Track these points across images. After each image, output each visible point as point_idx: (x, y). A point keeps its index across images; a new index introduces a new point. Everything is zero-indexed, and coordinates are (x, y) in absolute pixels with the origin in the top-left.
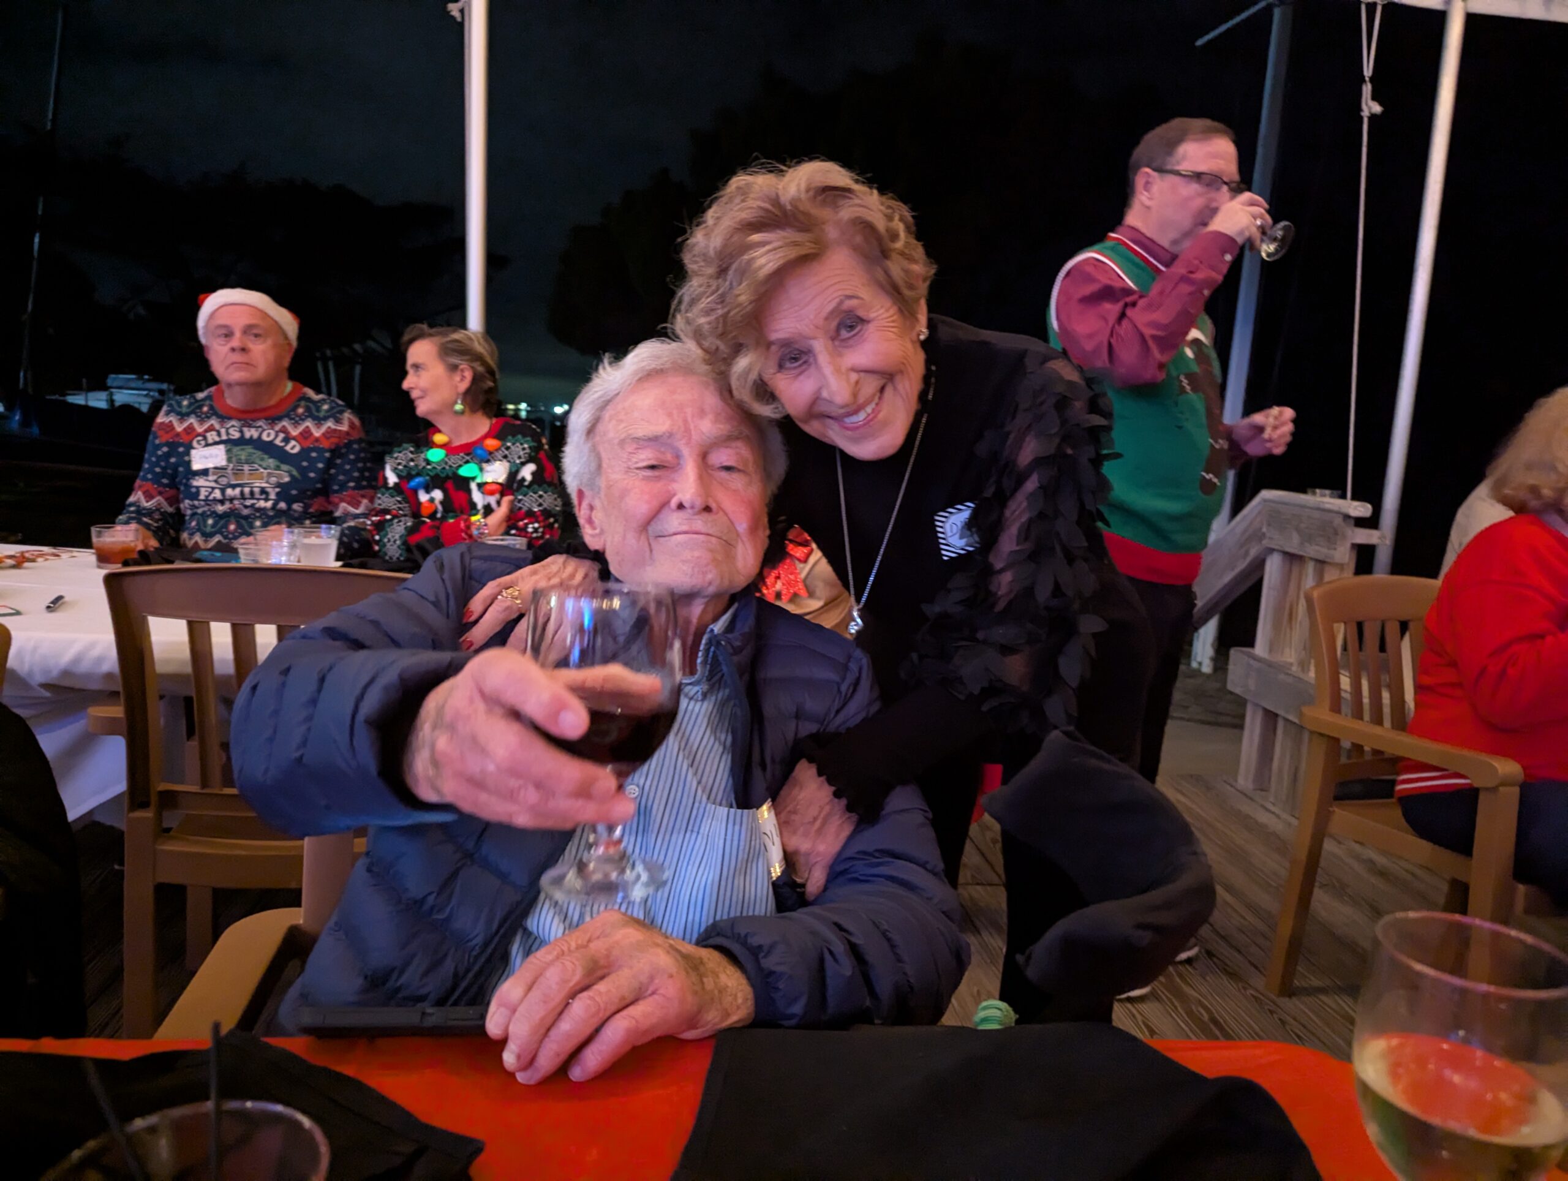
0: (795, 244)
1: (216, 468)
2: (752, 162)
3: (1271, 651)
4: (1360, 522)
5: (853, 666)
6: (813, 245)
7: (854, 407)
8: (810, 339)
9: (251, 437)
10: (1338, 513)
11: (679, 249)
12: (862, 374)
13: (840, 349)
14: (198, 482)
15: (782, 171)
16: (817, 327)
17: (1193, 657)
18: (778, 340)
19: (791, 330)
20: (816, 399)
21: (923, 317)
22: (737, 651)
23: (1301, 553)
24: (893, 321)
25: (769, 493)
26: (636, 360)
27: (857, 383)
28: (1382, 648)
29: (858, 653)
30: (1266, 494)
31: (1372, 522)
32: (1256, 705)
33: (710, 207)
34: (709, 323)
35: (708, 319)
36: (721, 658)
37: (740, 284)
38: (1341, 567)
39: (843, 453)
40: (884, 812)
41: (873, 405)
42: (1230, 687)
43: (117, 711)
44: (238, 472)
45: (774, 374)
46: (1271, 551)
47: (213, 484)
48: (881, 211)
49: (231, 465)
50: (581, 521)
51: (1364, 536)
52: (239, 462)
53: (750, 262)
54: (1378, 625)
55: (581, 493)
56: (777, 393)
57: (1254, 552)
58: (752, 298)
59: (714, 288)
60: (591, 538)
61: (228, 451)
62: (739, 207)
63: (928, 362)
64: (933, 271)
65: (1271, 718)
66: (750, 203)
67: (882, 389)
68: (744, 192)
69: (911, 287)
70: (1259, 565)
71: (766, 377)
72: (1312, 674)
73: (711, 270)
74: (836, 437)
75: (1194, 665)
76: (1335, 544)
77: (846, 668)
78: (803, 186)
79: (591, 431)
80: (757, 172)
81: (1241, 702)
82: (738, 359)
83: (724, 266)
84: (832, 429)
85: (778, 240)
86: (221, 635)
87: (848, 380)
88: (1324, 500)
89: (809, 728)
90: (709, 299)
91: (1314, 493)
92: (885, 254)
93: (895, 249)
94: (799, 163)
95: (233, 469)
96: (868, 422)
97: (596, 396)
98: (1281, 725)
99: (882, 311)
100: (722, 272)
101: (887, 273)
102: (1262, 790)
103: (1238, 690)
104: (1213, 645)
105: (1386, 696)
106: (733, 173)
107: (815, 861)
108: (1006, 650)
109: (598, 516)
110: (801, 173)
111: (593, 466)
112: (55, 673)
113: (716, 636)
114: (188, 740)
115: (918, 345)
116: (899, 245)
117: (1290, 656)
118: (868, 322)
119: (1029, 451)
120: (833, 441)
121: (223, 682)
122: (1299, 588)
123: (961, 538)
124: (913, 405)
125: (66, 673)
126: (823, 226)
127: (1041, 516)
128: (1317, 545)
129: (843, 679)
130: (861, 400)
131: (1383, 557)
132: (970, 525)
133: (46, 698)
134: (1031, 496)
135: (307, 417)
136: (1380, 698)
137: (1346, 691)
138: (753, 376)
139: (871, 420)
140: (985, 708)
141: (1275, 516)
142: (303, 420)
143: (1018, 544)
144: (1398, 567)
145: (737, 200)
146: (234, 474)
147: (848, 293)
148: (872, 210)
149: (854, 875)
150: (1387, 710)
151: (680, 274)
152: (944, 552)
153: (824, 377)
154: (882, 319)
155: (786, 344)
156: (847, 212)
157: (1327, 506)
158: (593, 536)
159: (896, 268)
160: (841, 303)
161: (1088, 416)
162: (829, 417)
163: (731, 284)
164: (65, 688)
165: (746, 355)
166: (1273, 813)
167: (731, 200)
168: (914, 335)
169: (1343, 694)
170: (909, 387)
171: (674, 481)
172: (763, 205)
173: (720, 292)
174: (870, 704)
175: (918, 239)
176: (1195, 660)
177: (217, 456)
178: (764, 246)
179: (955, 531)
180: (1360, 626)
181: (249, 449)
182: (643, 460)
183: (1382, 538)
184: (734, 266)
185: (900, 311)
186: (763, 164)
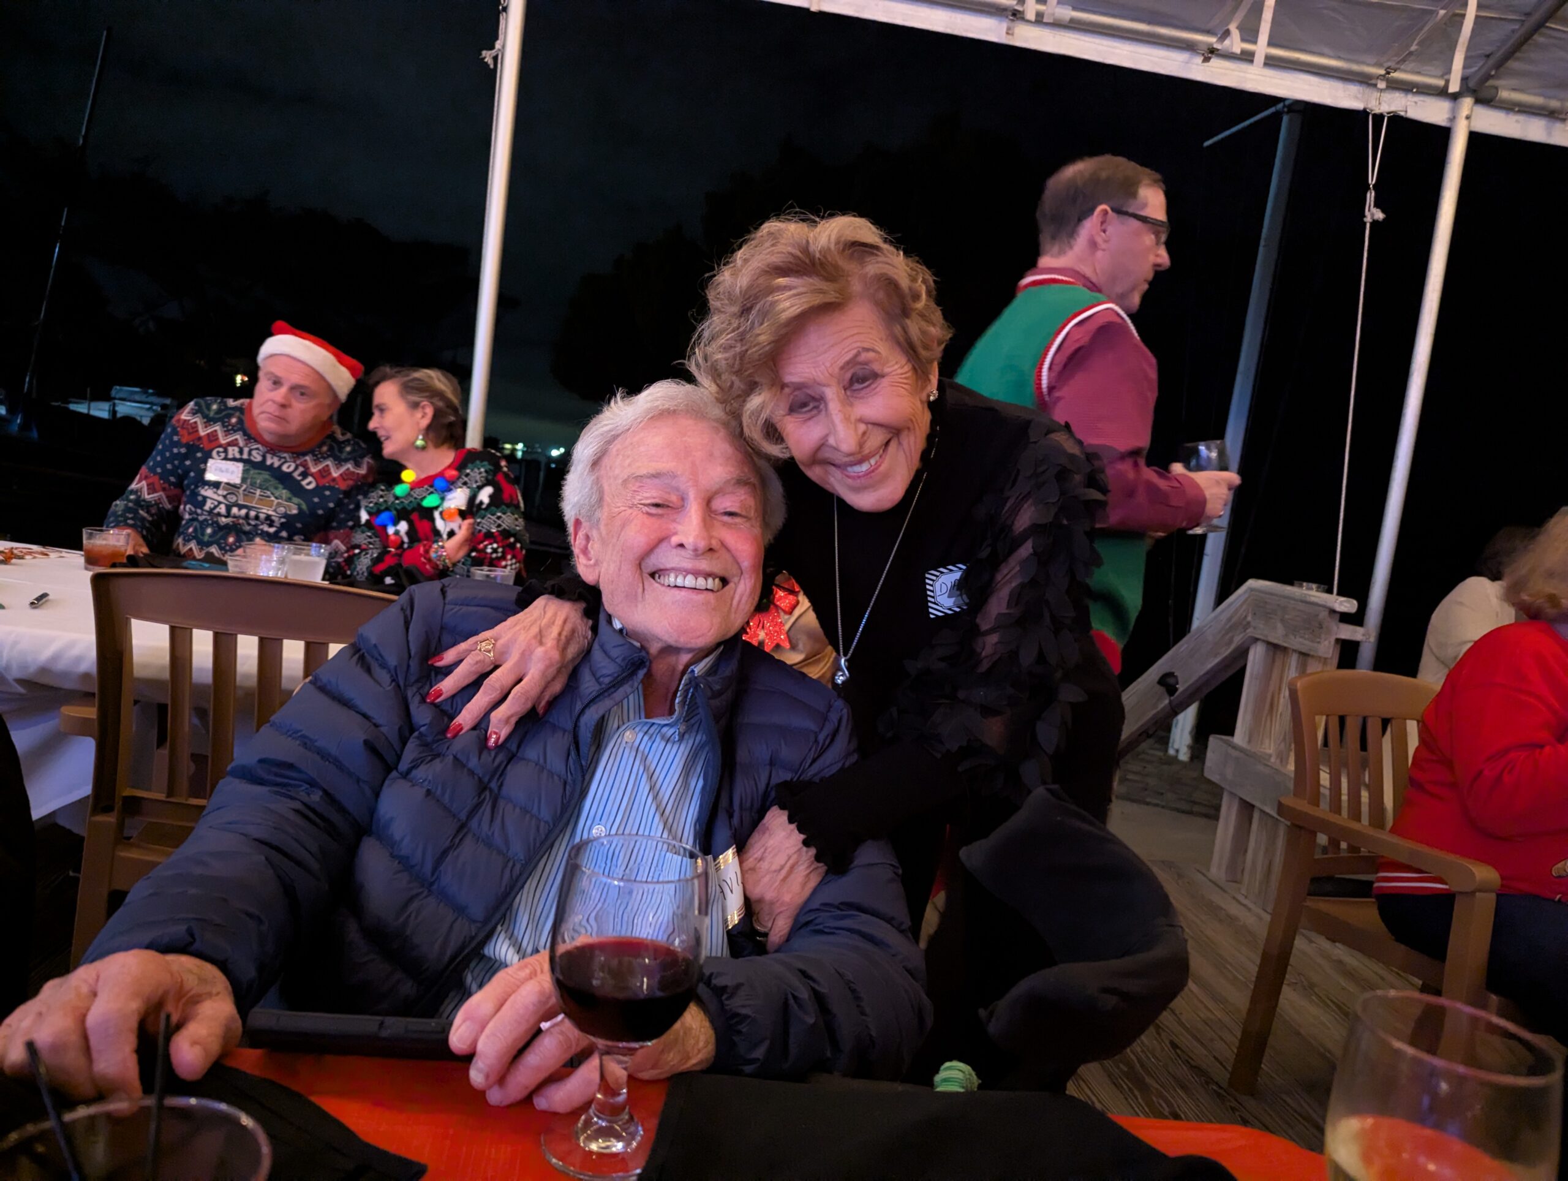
0: (821, 291)
1: (228, 484)
2: (785, 210)
3: (1249, 742)
4: (1346, 618)
5: (834, 717)
6: (838, 295)
7: (859, 457)
8: (824, 386)
9: (272, 464)
10: (1324, 606)
11: (704, 284)
12: (869, 426)
13: (851, 399)
14: (207, 492)
15: (815, 222)
16: (831, 375)
17: (1170, 745)
18: (792, 383)
19: (806, 375)
20: (822, 445)
21: (934, 379)
22: (716, 695)
23: (1285, 645)
24: (906, 378)
25: (767, 541)
26: (650, 398)
27: (864, 433)
28: (1364, 746)
29: (839, 703)
30: (1252, 583)
31: (1356, 619)
32: (1232, 794)
33: (740, 247)
34: (726, 359)
35: (727, 355)
36: (698, 701)
37: (762, 324)
38: (1325, 661)
39: (842, 503)
40: (852, 866)
41: (877, 457)
42: (1207, 774)
43: (91, 712)
44: (248, 494)
45: (784, 416)
46: (1256, 640)
47: (221, 499)
48: (906, 271)
49: (244, 486)
50: (576, 550)
51: (1348, 632)
52: (253, 484)
53: (773, 304)
54: (1360, 720)
55: (578, 523)
56: (784, 435)
57: (1238, 640)
58: (772, 339)
59: (735, 325)
60: (585, 569)
61: (245, 471)
62: (768, 250)
63: (933, 423)
64: (950, 336)
65: (1247, 808)
66: (780, 248)
67: (887, 444)
68: (773, 235)
69: (926, 347)
70: (1242, 653)
71: (776, 419)
72: (1291, 767)
73: (735, 309)
74: (839, 484)
75: (1171, 752)
76: (1320, 638)
77: (825, 719)
78: (833, 237)
79: (596, 463)
80: (789, 220)
81: (1216, 791)
82: (752, 396)
83: (748, 305)
84: (834, 477)
85: (803, 286)
86: (202, 643)
87: (856, 429)
88: (1312, 593)
89: (782, 776)
90: (729, 336)
91: (1301, 586)
92: (906, 312)
93: (916, 309)
94: (831, 215)
95: (245, 490)
96: (868, 474)
97: (606, 429)
98: (1256, 815)
99: (896, 367)
100: (745, 311)
101: (905, 330)
102: (1235, 882)
103: (1215, 778)
104: (1191, 733)
105: (1365, 795)
106: (765, 218)
107: (779, 911)
108: (987, 711)
109: (594, 548)
110: (834, 225)
111: (595, 498)
112: (32, 669)
113: (696, 678)
114: (158, 747)
115: (926, 405)
116: (920, 305)
117: (1269, 747)
118: (883, 376)
119: (1025, 518)
120: (834, 488)
121: (199, 690)
122: (1281, 679)
123: (950, 596)
124: (916, 463)
125: (44, 670)
126: (849, 279)
127: (1033, 583)
128: (1301, 637)
129: (822, 729)
130: (866, 451)
131: (1367, 653)
132: (959, 587)
133: (20, 694)
134: (1023, 563)
135: (329, 456)
136: (1359, 796)
137: (1325, 787)
138: (764, 416)
139: (873, 471)
140: (960, 769)
141: (1261, 607)
142: (325, 458)
143: (1008, 607)
144: (1381, 664)
145: (767, 244)
146: (245, 495)
147: (866, 345)
148: (897, 268)
149: (820, 927)
150: (1365, 809)
151: (703, 310)
152: (931, 610)
153: (833, 422)
154: (897, 374)
155: (799, 387)
156: (873, 268)
157: (1313, 599)
158: (586, 566)
159: (914, 327)
160: (858, 354)
161: (1087, 490)
162: (834, 465)
163: (753, 323)
164: (43, 685)
165: (760, 394)
166: (1245, 906)
167: (761, 244)
168: (924, 396)
169: (1322, 790)
170: (914, 443)
171: (674, 521)
172: (794, 251)
173: (741, 330)
174: (848, 755)
175: (938, 303)
176: (1172, 747)
177: (232, 473)
178: (790, 290)
179: (944, 590)
180: (1342, 720)
181: (266, 475)
182: (647, 498)
183: (1366, 635)
184: (758, 307)
185: (914, 369)
186: (796, 213)
